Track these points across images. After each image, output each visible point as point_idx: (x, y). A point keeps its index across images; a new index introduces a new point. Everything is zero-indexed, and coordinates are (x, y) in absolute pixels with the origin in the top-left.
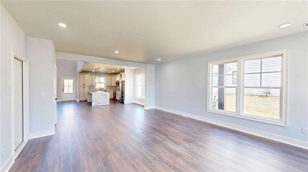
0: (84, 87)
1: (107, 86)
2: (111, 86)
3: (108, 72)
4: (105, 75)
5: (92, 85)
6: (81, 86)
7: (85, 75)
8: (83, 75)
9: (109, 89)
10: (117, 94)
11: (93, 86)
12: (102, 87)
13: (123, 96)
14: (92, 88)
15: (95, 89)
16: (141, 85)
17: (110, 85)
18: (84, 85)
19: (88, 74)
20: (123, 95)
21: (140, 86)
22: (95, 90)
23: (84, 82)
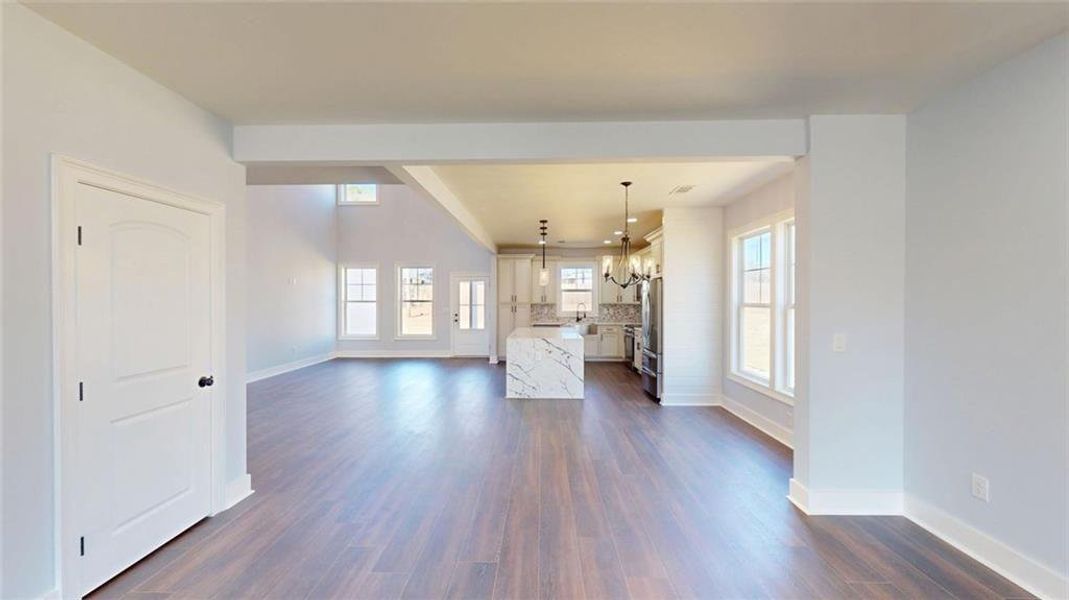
0: (514, 310)
1: (604, 305)
2: (620, 306)
3: (601, 245)
4: (594, 256)
5: (544, 298)
6: (505, 303)
7: (518, 262)
8: (512, 261)
9: (612, 317)
10: (638, 344)
11: (552, 306)
12: (581, 309)
13: (655, 360)
14: (546, 310)
15: (558, 315)
16: (767, 300)
17: (616, 302)
18: (514, 299)
19: (525, 256)
20: (654, 356)
21: (764, 306)
22: (558, 320)
23: (514, 288)
